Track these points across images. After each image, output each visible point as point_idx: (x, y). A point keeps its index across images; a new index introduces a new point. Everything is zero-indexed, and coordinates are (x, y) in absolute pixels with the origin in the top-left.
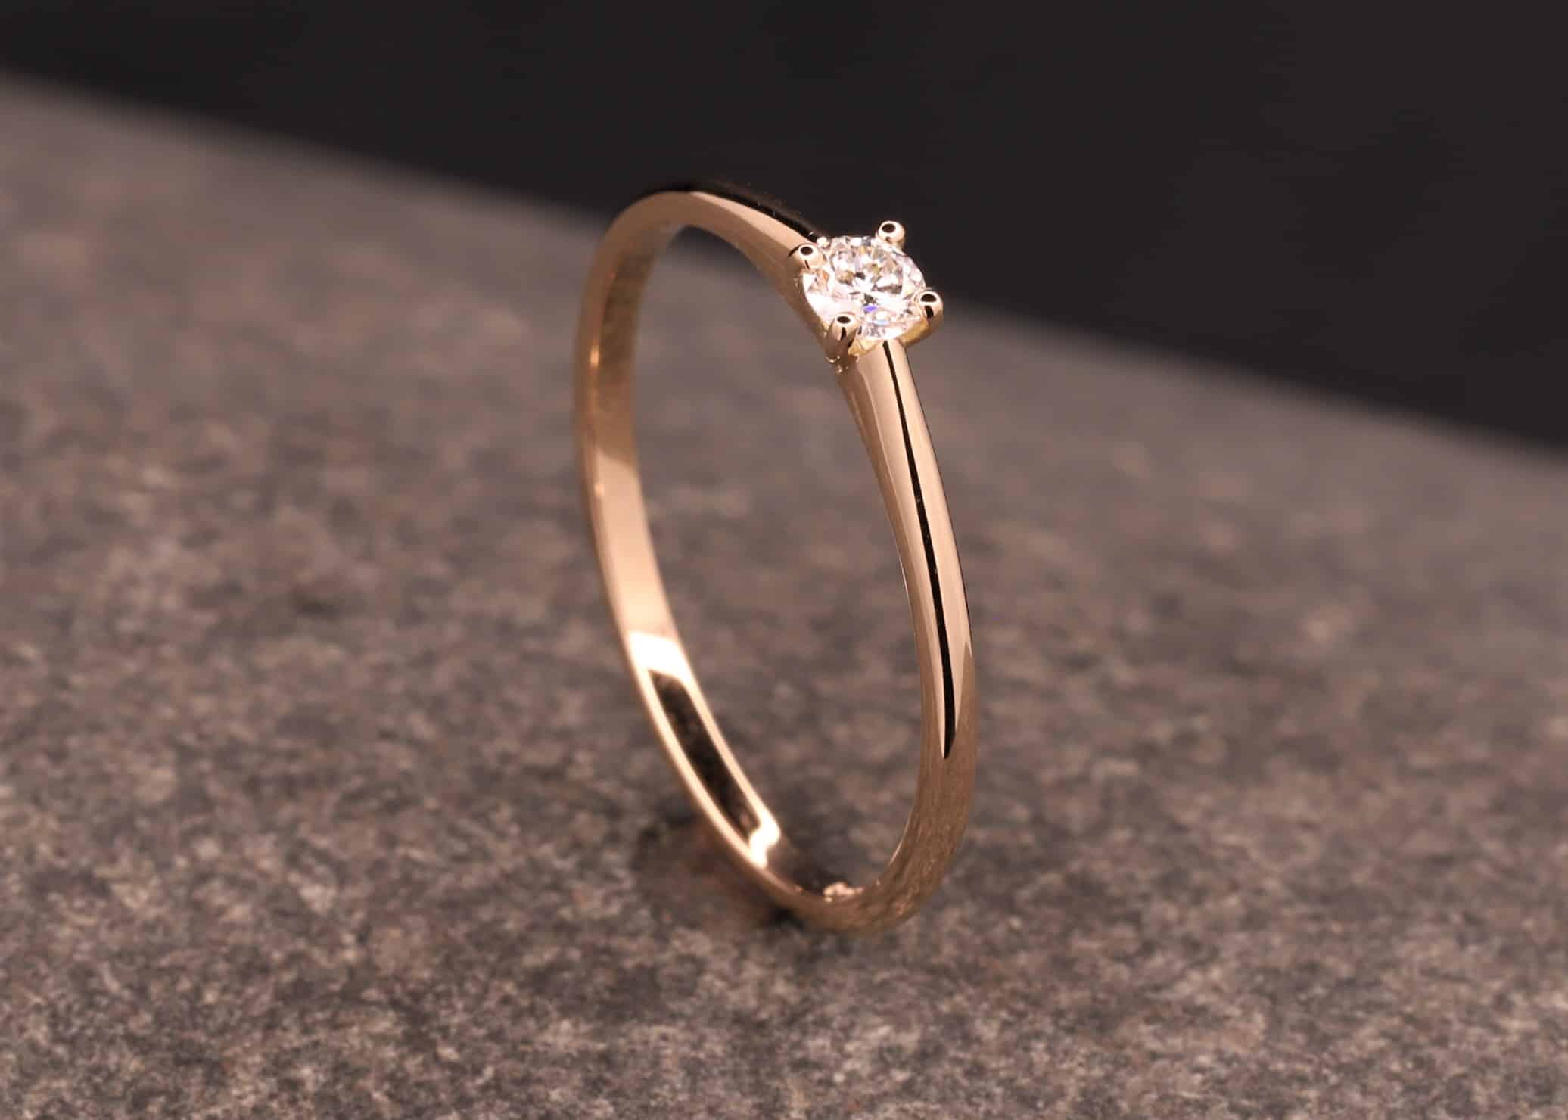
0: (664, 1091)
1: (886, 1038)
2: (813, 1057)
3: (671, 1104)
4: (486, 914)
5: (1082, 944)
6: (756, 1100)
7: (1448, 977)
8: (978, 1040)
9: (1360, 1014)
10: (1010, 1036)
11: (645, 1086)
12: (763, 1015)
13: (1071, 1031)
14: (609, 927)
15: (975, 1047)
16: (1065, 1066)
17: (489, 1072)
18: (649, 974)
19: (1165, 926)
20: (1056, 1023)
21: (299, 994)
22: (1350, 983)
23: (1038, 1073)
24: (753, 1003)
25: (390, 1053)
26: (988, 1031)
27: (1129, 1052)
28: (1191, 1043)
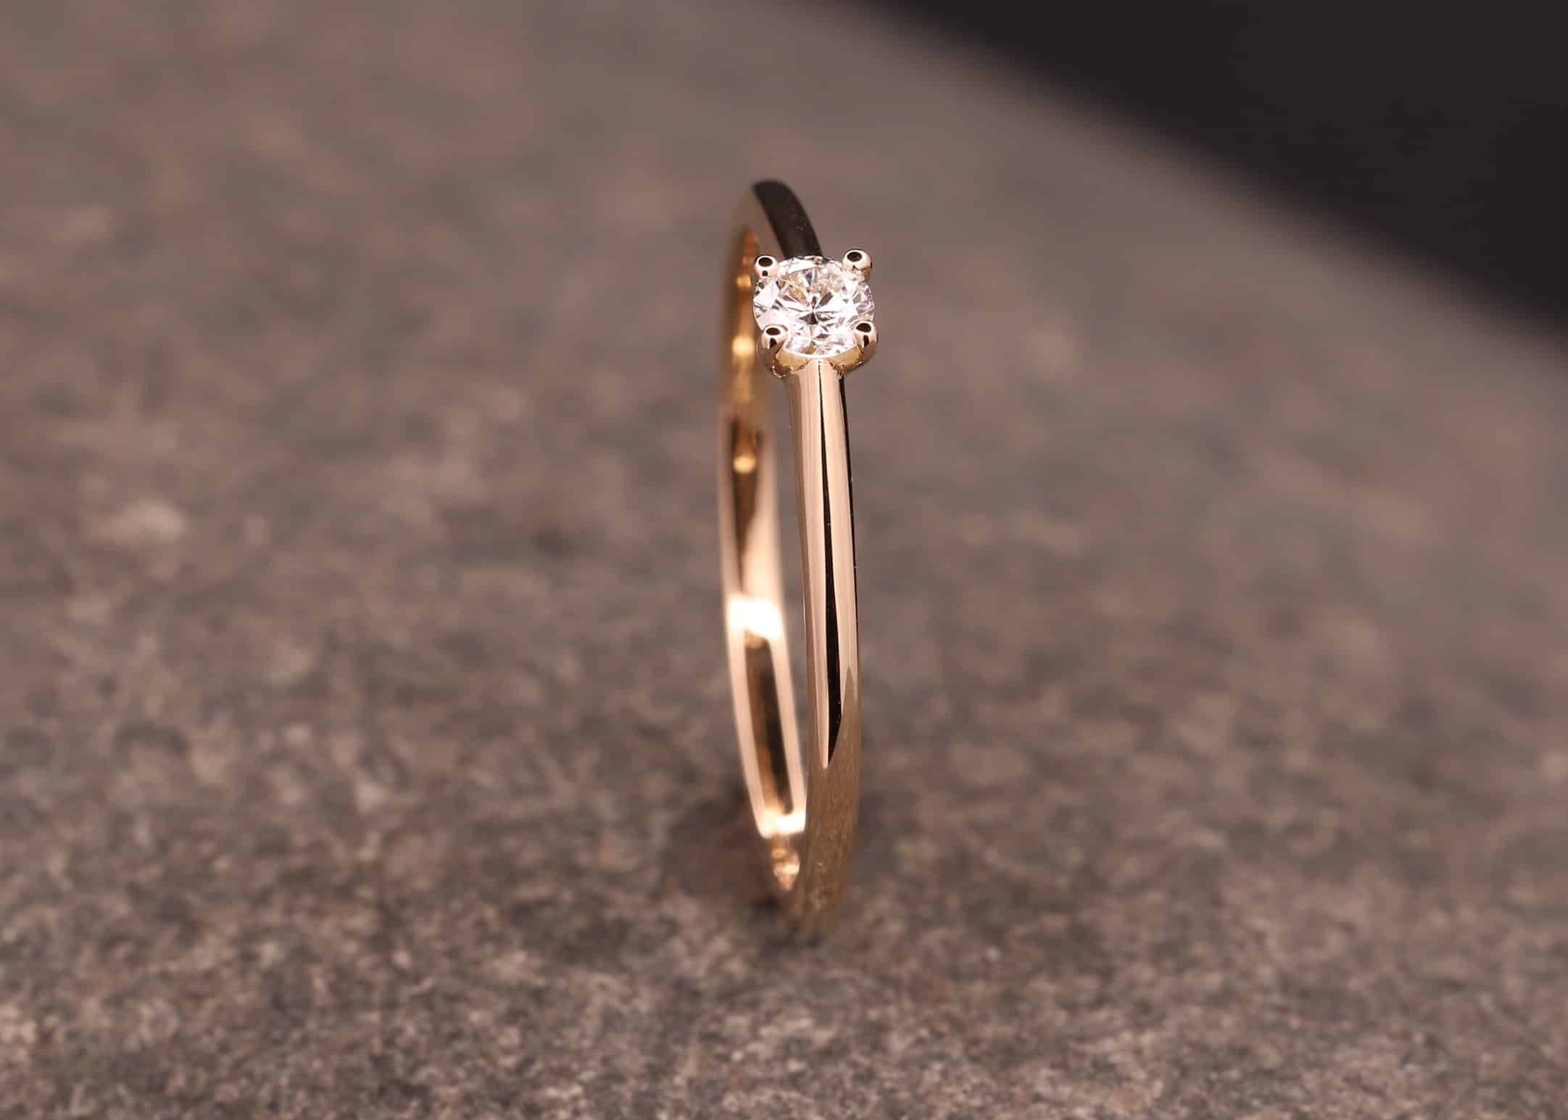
0: (572, 1034)
1: (802, 1031)
2: (726, 1032)
3: (573, 1046)
4: (510, 843)
5: (1044, 986)
6: (651, 1059)
7: (1368, 1090)
8: (884, 1050)
9: (1256, 1103)
10: (917, 1052)
11: (558, 1027)
12: (703, 986)
13: (974, 1060)
14: (613, 878)
15: (878, 1056)
16: (949, 1090)
17: (428, 984)
18: (623, 927)
19: (1132, 985)
20: (966, 1050)
21: (300, 880)
22: (1269, 1074)
23: (921, 1090)
24: (701, 973)
25: (351, 948)
26: (898, 1044)
27: (1017, 1090)
28: (1081, 1095)
